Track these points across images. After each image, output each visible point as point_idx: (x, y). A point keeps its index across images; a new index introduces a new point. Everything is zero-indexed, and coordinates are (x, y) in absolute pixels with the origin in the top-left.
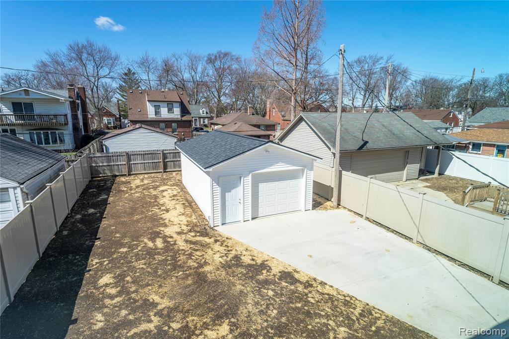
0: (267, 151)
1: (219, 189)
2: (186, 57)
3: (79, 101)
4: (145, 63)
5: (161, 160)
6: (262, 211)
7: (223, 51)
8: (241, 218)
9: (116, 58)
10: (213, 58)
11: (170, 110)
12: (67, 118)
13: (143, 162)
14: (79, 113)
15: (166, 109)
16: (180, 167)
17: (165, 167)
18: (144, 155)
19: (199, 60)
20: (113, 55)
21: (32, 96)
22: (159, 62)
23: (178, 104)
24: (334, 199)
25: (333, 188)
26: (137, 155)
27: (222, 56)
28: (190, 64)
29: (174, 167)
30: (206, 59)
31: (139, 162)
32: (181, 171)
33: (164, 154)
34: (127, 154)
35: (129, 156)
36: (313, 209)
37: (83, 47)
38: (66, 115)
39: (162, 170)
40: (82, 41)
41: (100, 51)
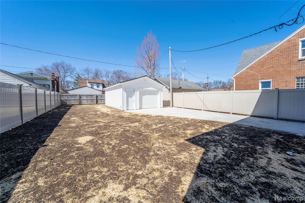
0: (145, 80)
1: (125, 93)
2: (104, 71)
3: (55, 82)
4: (87, 71)
5: (95, 99)
6: (144, 106)
7: (120, 70)
8: (135, 108)
9: (74, 69)
10: (116, 72)
11: (98, 87)
12: (49, 86)
13: (87, 99)
14: (56, 87)
15: (96, 86)
16: (105, 98)
17: (97, 102)
18: (87, 96)
19: (110, 73)
20: (73, 67)
21: (34, 76)
22: (94, 71)
23: (101, 85)
24: (171, 105)
25: (170, 101)
26: (84, 96)
27: (119, 72)
28: (106, 74)
29: (101, 102)
30: (113, 72)
31: (85, 99)
32: (105, 99)
33: (96, 96)
34: (80, 95)
35: (80, 96)
36: (163, 107)
37: (60, 64)
38: (49, 85)
39: (95, 103)
40: (59, 61)
41: (67, 66)
